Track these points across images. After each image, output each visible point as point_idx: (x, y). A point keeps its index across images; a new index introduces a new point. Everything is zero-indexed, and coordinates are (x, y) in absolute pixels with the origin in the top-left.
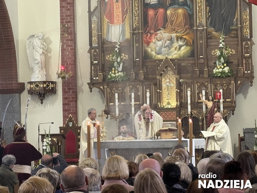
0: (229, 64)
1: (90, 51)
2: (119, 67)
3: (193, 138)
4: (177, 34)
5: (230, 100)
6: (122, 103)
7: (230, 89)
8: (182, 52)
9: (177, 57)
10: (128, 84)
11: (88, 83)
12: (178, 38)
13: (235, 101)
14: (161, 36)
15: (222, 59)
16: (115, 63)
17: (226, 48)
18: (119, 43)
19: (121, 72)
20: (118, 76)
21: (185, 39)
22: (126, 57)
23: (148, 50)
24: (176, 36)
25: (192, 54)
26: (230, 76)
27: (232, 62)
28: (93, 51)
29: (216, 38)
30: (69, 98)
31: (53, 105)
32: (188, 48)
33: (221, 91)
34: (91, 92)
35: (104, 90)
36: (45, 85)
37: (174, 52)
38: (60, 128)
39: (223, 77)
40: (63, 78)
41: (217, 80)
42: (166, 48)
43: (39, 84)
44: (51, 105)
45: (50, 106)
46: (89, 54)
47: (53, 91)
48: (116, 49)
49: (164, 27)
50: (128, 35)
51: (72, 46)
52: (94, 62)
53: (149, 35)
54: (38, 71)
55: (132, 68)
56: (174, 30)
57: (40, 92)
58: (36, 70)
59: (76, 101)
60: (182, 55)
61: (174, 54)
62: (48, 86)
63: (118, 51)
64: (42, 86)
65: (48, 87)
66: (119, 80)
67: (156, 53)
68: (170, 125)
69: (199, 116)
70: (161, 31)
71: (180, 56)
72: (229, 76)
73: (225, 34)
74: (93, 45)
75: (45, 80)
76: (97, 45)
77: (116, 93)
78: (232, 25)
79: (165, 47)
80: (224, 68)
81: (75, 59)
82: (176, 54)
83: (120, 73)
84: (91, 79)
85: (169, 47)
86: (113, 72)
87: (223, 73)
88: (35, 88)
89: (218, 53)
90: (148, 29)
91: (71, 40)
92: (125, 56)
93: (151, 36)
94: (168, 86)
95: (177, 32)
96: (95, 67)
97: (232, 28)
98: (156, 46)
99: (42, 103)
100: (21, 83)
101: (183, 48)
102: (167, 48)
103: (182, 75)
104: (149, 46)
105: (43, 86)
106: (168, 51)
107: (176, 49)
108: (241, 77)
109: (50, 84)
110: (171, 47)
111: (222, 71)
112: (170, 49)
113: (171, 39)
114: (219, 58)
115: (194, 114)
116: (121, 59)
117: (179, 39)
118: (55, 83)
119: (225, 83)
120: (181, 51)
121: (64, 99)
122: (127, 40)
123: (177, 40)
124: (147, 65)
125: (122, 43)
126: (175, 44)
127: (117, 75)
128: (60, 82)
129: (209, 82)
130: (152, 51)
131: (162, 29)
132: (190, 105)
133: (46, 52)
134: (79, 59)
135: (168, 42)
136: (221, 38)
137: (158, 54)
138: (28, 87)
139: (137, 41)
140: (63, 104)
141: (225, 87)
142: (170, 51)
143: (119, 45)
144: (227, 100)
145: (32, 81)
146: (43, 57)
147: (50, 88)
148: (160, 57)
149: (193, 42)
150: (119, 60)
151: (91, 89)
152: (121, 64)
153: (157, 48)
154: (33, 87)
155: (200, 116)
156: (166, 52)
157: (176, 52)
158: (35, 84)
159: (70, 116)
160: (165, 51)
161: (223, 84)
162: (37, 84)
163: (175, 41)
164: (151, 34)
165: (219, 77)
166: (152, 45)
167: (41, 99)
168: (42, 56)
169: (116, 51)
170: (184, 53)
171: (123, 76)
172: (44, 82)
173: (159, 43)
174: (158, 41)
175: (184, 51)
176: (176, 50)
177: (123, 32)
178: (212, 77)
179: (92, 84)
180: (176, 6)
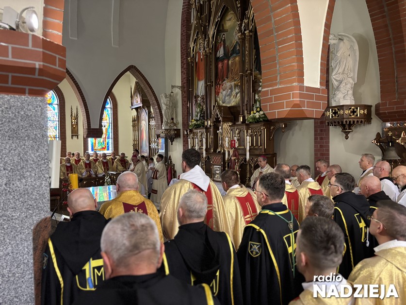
4: (235, 83)
9: (234, 104)
19: (198, 120)
36: (166, 132)
47: (177, 135)
49: (227, 78)
53: (218, 87)
56: (233, 79)
60: (238, 102)
79: (227, 96)
80: (256, 113)
82: (234, 101)
90: (218, 81)
93: (220, 87)
95: (235, 80)
98: (222, 95)
99: (172, 144)
101: (238, 95)
107: (234, 96)
110: (231, 96)
112: (230, 98)
113: (231, 88)
118: (180, 130)
120: (237, 98)
121: (184, 141)
123: (235, 88)
126: (234, 91)
135: (229, 90)
137: (223, 103)
140: (183, 146)
141: (259, 133)
152: (199, 114)
153: (223, 98)
164: (220, 85)
174: (224, 90)
176: (234, 98)
180: (234, 55)
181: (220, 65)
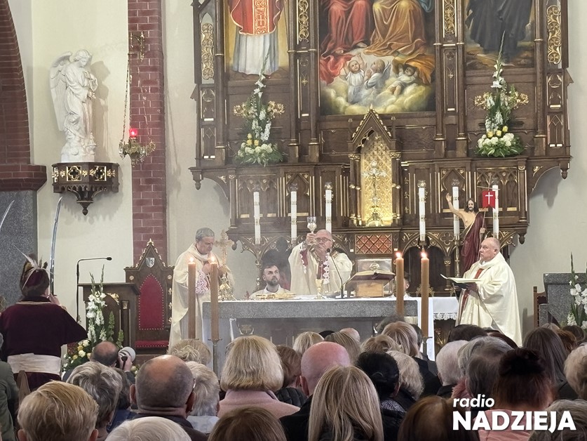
0: (515, 128)
1: (196, 96)
2: (264, 132)
3: (430, 296)
4: (397, 58)
5: (515, 209)
6: (269, 215)
7: (517, 184)
8: (407, 99)
9: (396, 109)
10: (282, 171)
11: (191, 169)
12: (398, 67)
13: (526, 212)
14: (360, 62)
15: (498, 116)
16: (254, 121)
17: (508, 90)
18: (263, 77)
19: (267, 143)
20: (261, 153)
21: (415, 69)
22: (279, 110)
23: (330, 93)
24: (395, 61)
25: (430, 104)
26: (517, 155)
27: (521, 123)
28: (202, 94)
29: (485, 67)
30: (148, 202)
31: (110, 218)
32: (422, 89)
33: (495, 188)
34: (198, 188)
35: (228, 184)
36: (93, 172)
37: (388, 98)
38: (127, 269)
39: (499, 157)
40: (135, 155)
41: (488, 162)
42: (370, 89)
43: (79, 168)
44: (107, 217)
45: (104, 218)
46: (194, 102)
47: (111, 186)
48: (257, 91)
49: (367, 42)
50: (283, 59)
51: (156, 83)
52: (205, 120)
53: (332, 59)
54: (78, 139)
55: (294, 135)
56: (389, 48)
57: (80, 188)
58: (73, 136)
59: (164, 209)
60: (407, 105)
61: (390, 104)
62: (99, 173)
63: (260, 95)
64: (85, 173)
65: (100, 177)
66: (262, 162)
67: (347, 100)
68: (378, 265)
69: (444, 246)
70: (360, 50)
71: (403, 109)
72: (513, 155)
73: (506, 57)
74: (204, 82)
75: (92, 160)
76: (212, 81)
77: (257, 191)
78: (523, 37)
79: (369, 87)
80: (502, 137)
81: (163, 111)
82: (393, 103)
83: (264, 146)
84: (199, 158)
85: (376, 88)
86: (249, 142)
87: (499, 147)
88: (69, 179)
89: (488, 102)
90: (330, 45)
91: (154, 69)
92: (276, 108)
93: (337, 60)
94: (374, 175)
95: (396, 53)
96: (207, 132)
97: (521, 43)
98: (348, 84)
99: (85, 213)
100: (38, 167)
101: (409, 89)
102: (374, 90)
103: (407, 152)
104: (333, 84)
105: (89, 173)
106: (375, 97)
107: (393, 90)
108: (540, 157)
109: (103, 169)
110: (382, 88)
111: (499, 143)
112: (379, 93)
113: (382, 70)
114: (492, 112)
115: (433, 239)
116: (268, 114)
117: (401, 70)
118: (117, 166)
119: (504, 171)
120: (406, 97)
121: (137, 203)
122: (281, 70)
123: (397, 72)
124: (328, 127)
125: (271, 75)
127: (258, 149)
128: (126, 165)
129: (468, 168)
130: (337, 96)
131: (361, 45)
132: (423, 220)
133: (96, 97)
134: (171, 113)
135: (376, 75)
136: (496, 66)
137: (353, 103)
138: (53, 175)
139: (305, 73)
140: (135, 216)
141: (504, 180)
142: (380, 97)
143: (263, 82)
144: (509, 209)
145: (62, 162)
146: (88, 108)
147: (103, 178)
148: (356, 109)
149: (433, 75)
150: (262, 115)
151: (197, 180)
152: (268, 126)
153: (351, 90)
154: (65, 177)
155: (448, 246)
156: (370, 98)
157: (393, 98)
158: (69, 169)
159: (150, 243)
160: (368, 96)
161: (501, 173)
162: (74, 170)
163: (392, 73)
164: (337, 57)
165: (492, 156)
166: (338, 82)
167: (82, 204)
168: (85, 105)
169: (257, 94)
170: (411, 101)
171: (271, 153)
172: (91, 166)
173: (356, 78)
174: (353, 72)
175: (412, 96)
176: (393, 93)
177: (273, 52)
178: (476, 157)
179: (201, 171)
181: (338, 8)
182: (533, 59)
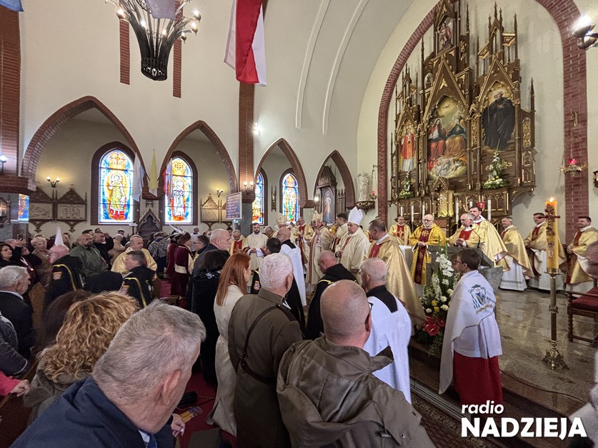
0: (504, 176)
2: (407, 188)
5: (502, 210)
6: (408, 214)
7: (503, 199)
10: (411, 200)
12: (454, 161)
13: (507, 211)
14: (441, 162)
15: (495, 173)
16: (404, 185)
17: (501, 162)
19: (408, 192)
20: (404, 195)
21: (461, 160)
25: (466, 173)
26: (503, 187)
27: (507, 174)
28: (393, 179)
29: (490, 154)
32: (464, 167)
33: (489, 201)
34: (390, 207)
36: (364, 204)
39: (493, 188)
41: (488, 191)
46: (391, 182)
47: (373, 207)
48: (407, 176)
49: (444, 155)
53: (431, 162)
55: (417, 188)
56: (452, 155)
61: (451, 174)
66: (405, 198)
67: (436, 175)
72: (500, 187)
76: (395, 175)
77: (402, 207)
78: (510, 139)
84: (392, 198)
85: (447, 169)
86: (402, 192)
89: (491, 168)
90: (431, 157)
92: (413, 181)
95: (454, 156)
97: (508, 142)
98: (437, 169)
101: (459, 168)
102: (445, 170)
103: (457, 190)
107: (453, 169)
110: (449, 169)
111: (493, 183)
114: (492, 171)
117: (456, 162)
118: (374, 202)
120: (458, 171)
126: (452, 166)
129: (479, 193)
130: (433, 174)
131: (441, 156)
135: (446, 165)
136: (495, 153)
141: (497, 198)
142: (448, 172)
144: (499, 210)
147: (368, 205)
150: (408, 183)
152: (409, 186)
153: (437, 172)
156: (444, 173)
157: (453, 172)
161: (496, 195)
163: (452, 163)
164: (433, 162)
165: (489, 188)
166: (433, 170)
168: (364, 186)
171: (409, 195)
174: (438, 165)
177: (412, 164)
179: (390, 202)
180: (454, 135)
181: (433, 145)
182: (515, 147)
